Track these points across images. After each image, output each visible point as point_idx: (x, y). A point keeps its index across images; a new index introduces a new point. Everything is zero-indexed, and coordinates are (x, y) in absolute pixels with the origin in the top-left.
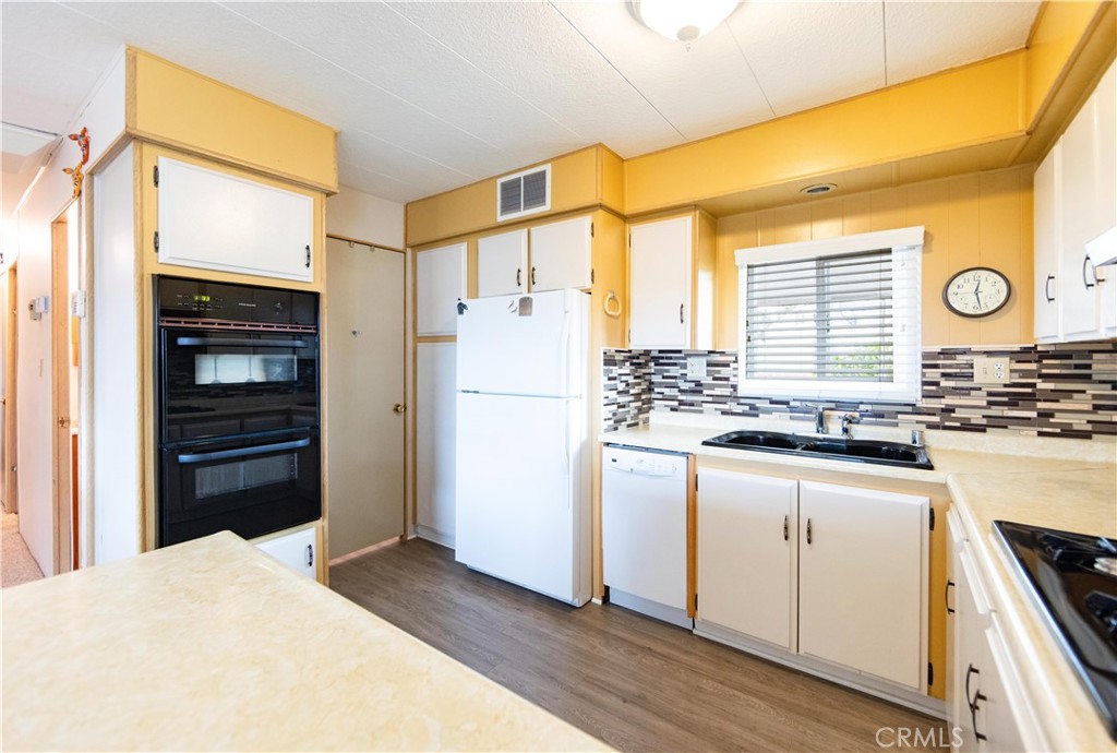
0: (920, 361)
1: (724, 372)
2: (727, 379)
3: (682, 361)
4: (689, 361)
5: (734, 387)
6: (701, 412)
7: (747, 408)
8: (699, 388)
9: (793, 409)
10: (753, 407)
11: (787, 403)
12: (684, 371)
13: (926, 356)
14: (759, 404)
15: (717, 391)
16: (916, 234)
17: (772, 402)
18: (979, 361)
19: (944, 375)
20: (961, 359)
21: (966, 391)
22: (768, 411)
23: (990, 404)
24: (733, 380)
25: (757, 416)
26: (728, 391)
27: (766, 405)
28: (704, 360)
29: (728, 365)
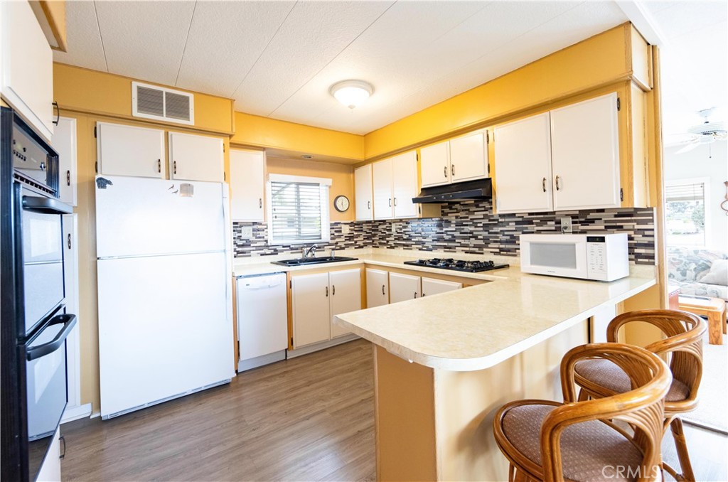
0: (329, 227)
1: (262, 234)
2: (263, 237)
3: (238, 229)
4: (243, 229)
5: (266, 241)
6: (250, 256)
7: (272, 251)
8: (248, 243)
9: (292, 249)
10: (275, 250)
11: (289, 246)
12: (239, 235)
13: (331, 225)
14: (278, 248)
15: (258, 244)
16: (329, 181)
17: (283, 247)
18: (343, 226)
19: (335, 231)
20: (339, 226)
21: (340, 236)
22: (282, 251)
23: (346, 240)
24: (266, 238)
25: (277, 254)
26: (263, 244)
27: (281, 248)
28: (251, 228)
29: (263, 230)
